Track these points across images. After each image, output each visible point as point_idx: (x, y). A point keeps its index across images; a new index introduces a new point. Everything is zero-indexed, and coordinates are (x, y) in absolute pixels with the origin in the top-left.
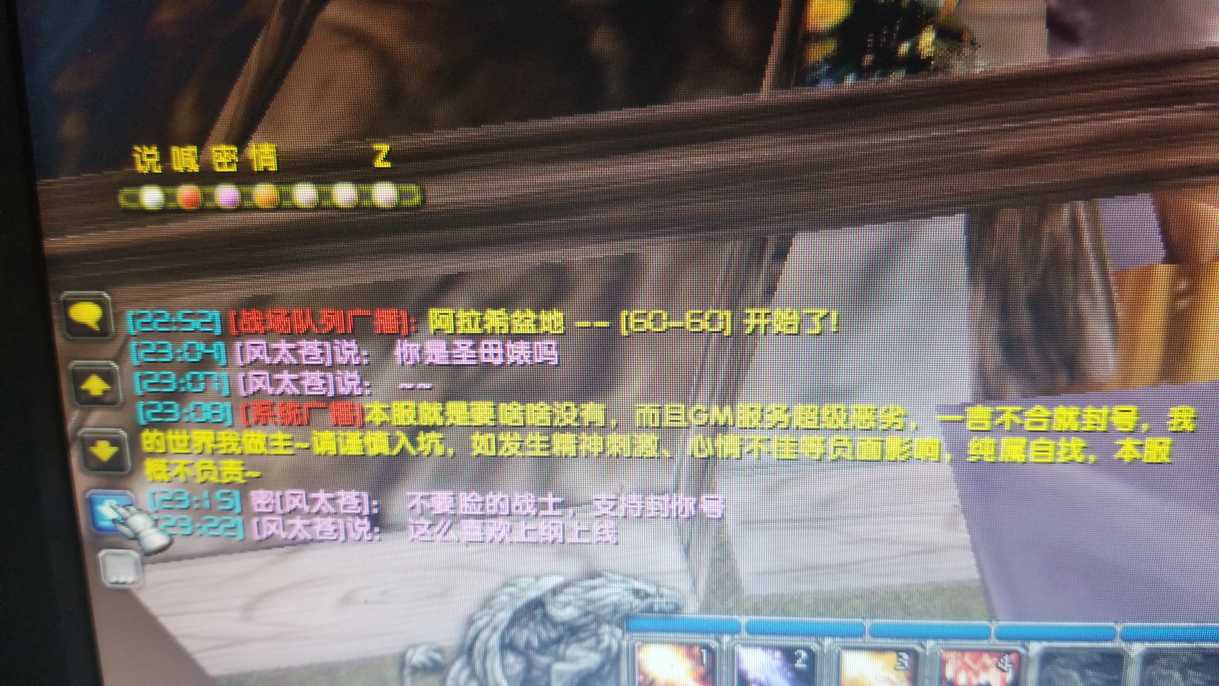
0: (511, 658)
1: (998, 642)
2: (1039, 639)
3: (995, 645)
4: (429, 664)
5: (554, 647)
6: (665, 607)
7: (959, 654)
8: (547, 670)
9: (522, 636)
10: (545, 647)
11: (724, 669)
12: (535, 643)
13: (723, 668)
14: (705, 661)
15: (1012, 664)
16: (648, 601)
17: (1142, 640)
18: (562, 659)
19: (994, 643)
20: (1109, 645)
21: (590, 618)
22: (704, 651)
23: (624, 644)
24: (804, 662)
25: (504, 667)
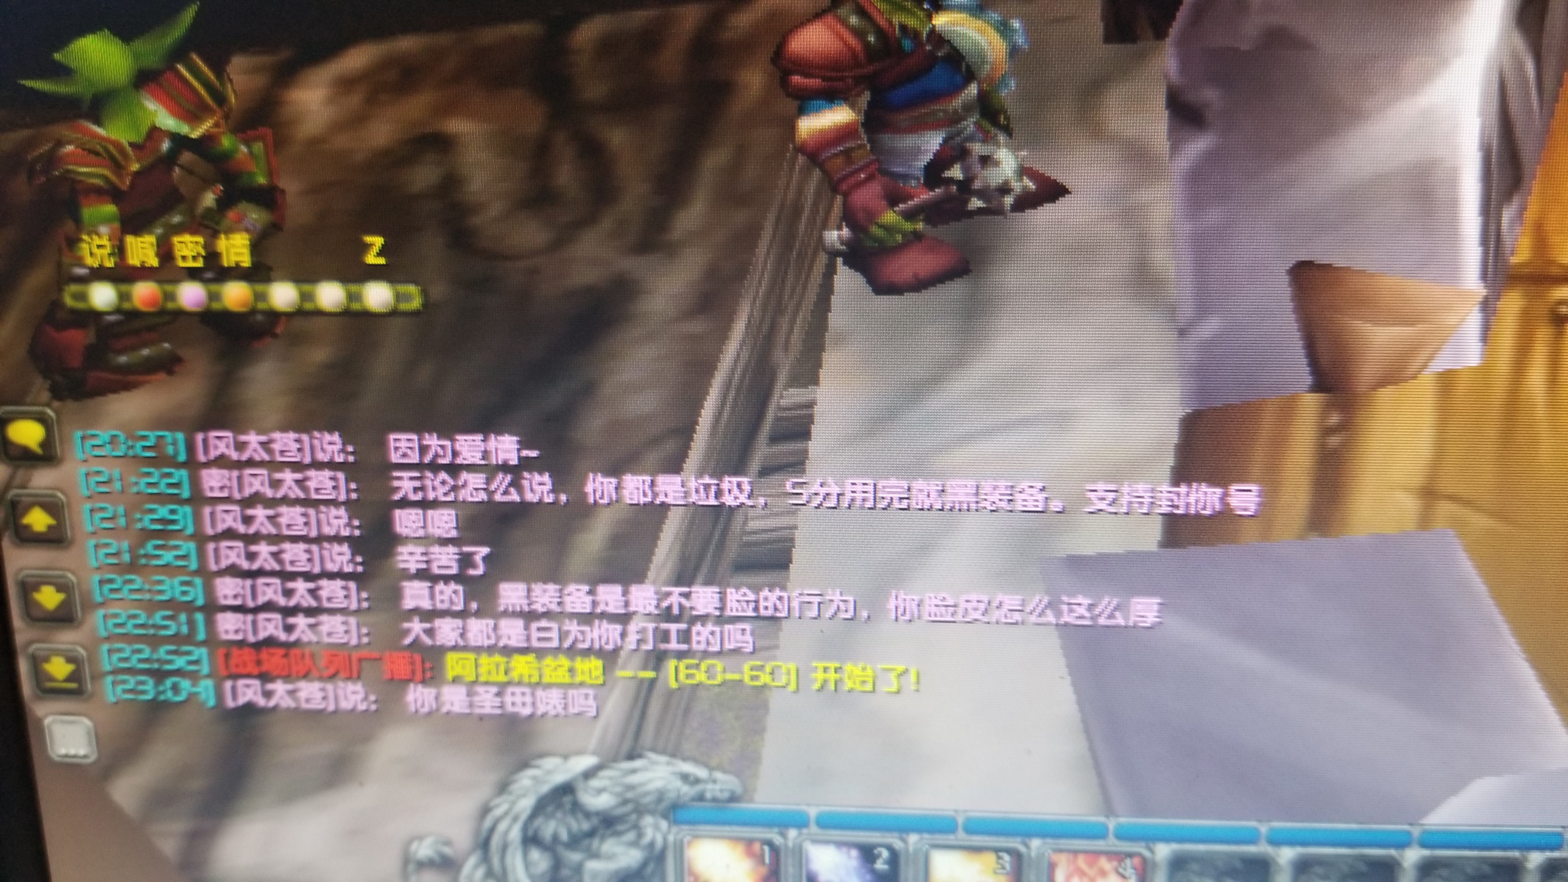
0: (535, 854)
1: (1116, 842)
2: (1167, 840)
3: (1115, 846)
4: (437, 858)
5: (586, 842)
6: (719, 795)
7: (1071, 856)
8: (578, 869)
9: (549, 828)
10: (576, 841)
11: (791, 870)
12: (564, 836)
13: (788, 869)
14: (767, 861)
15: (1135, 868)
16: (699, 788)
17: (1291, 843)
18: (596, 856)
19: (1112, 843)
20: (1251, 849)
21: (629, 807)
22: (766, 849)
23: (671, 838)
24: (886, 863)
25: (527, 864)
